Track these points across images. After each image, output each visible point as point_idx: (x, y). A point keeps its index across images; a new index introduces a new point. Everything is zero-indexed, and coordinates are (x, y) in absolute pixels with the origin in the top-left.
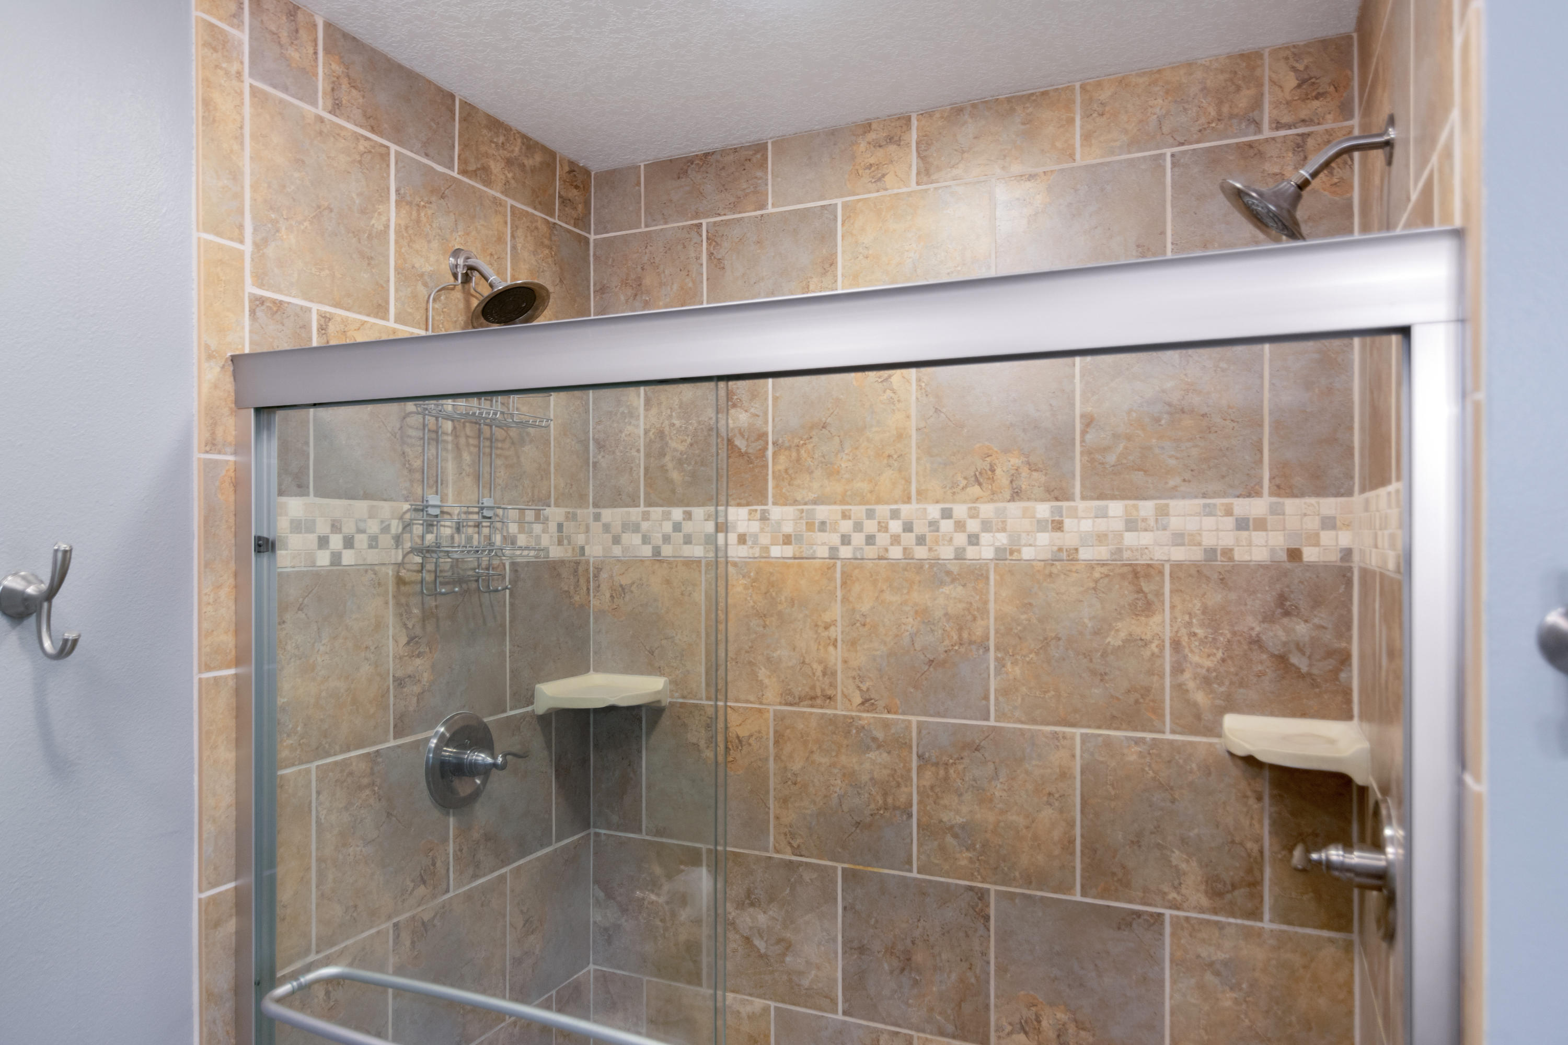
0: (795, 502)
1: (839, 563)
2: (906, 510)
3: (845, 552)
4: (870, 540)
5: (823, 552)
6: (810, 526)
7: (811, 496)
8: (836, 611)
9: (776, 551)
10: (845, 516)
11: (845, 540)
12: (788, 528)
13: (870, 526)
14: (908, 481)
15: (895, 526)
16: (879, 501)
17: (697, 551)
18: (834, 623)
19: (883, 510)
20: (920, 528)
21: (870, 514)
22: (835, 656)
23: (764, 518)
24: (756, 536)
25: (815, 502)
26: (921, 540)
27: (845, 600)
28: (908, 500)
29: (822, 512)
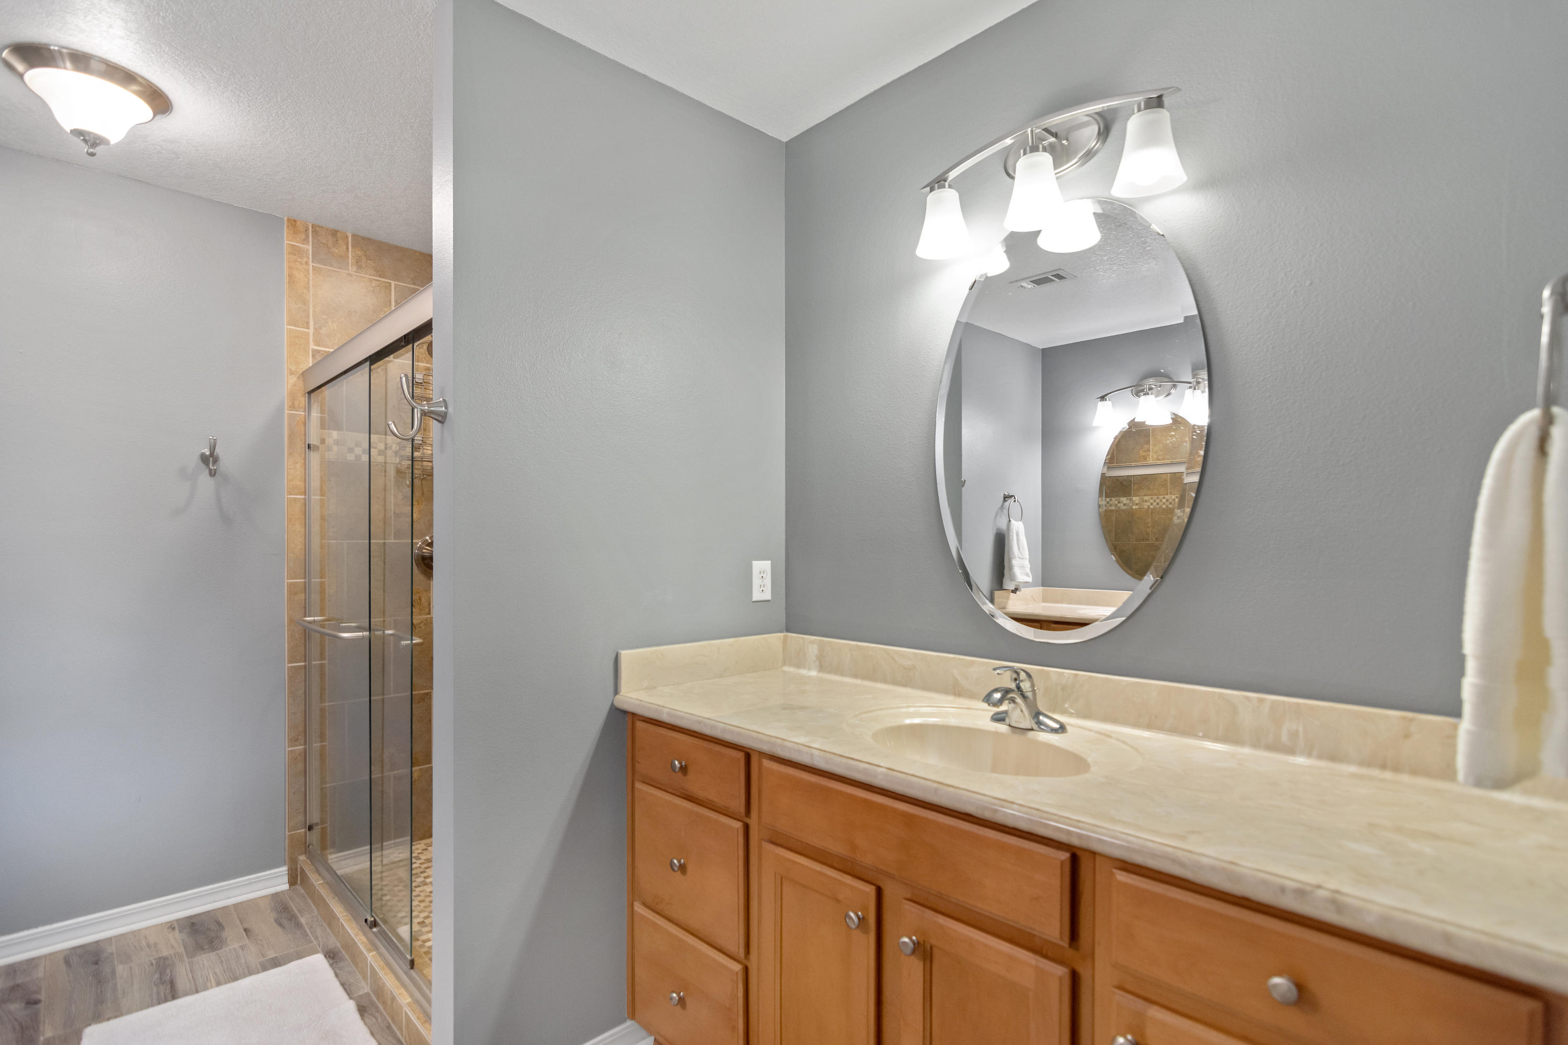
0: (1139, 496)
1: (1150, 510)
2: (1167, 497)
3: (1152, 507)
4: (1158, 504)
5: (1146, 507)
6: (1143, 501)
7: (1143, 495)
8: (1149, 520)
9: (1134, 507)
10: (1152, 499)
11: (1152, 504)
12: (1137, 502)
13: (1158, 501)
14: (1168, 490)
15: (1164, 501)
16: (1160, 495)
17: (1113, 508)
18: (1149, 523)
19: (1161, 497)
20: (1170, 501)
21: (1158, 498)
22: (1149, 530)
23: (1131, 500)
24: (1128, 504)
25: (1144, 496)
26: (1170, 503)
27: (1151, 517)
28: (1167, 495)
29: (1146, 498)
